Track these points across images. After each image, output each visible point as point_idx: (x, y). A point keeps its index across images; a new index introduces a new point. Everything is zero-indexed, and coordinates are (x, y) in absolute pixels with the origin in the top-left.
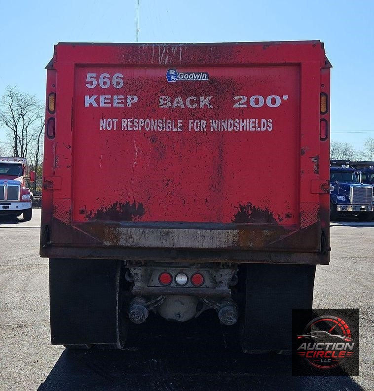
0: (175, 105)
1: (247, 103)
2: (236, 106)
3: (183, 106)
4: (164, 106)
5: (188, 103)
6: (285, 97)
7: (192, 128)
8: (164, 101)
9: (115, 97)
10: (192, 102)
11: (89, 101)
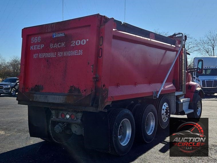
0: (54, 47)
1: (75, 44)
2: (72, 45)
3: (57, 47)
4: (51, 48)
5: (58, 46)
6: (87, 40)
7: (59, 55)
8: (51, 46)
9: (38, 46)
10: (59, 45)
11: (32, 48)
